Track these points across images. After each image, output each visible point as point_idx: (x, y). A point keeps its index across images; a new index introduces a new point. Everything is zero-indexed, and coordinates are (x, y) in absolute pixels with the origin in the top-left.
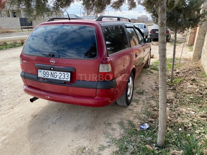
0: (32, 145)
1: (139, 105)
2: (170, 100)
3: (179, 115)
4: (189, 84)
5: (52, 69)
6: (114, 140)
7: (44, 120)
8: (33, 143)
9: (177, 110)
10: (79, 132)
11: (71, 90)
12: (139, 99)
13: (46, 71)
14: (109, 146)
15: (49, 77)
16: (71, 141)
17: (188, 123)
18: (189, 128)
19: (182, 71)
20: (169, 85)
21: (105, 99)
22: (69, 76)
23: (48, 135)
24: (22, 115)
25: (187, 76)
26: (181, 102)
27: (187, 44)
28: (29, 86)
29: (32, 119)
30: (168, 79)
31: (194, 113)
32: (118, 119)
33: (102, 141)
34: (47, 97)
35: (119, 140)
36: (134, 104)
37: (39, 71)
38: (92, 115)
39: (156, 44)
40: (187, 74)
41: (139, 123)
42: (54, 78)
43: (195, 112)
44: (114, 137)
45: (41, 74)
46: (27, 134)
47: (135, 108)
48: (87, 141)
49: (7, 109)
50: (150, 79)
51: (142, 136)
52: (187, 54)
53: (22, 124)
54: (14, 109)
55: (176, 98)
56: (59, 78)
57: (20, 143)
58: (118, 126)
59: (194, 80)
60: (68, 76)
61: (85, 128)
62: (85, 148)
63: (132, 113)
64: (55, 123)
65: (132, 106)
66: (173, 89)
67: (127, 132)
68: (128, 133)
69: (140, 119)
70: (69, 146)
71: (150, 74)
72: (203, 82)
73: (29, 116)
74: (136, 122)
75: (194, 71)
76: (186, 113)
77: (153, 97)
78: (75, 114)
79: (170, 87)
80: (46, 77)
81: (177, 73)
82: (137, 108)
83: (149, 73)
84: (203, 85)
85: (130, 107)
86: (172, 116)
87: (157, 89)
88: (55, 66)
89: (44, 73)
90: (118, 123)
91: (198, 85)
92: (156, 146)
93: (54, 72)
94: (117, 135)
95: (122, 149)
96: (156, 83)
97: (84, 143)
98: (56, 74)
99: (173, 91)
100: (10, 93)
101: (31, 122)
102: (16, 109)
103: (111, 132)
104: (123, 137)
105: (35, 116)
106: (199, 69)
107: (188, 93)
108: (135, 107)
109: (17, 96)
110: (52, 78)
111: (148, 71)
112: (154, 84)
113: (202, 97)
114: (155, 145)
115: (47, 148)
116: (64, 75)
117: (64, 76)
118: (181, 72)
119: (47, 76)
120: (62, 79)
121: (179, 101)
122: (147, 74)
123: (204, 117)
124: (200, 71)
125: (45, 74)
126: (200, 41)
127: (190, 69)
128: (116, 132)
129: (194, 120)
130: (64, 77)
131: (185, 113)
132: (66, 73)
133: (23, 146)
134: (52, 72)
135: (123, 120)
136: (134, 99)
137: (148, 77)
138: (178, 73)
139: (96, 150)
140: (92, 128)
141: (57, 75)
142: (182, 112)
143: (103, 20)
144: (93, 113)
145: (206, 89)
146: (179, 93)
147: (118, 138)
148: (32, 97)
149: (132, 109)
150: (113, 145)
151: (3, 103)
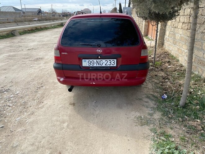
5: (99, 57)
13: (91, 60)
15: (95, 65)
23: (101, 115)
34: (92, 83)
37: (83, 61)
42: (100, 66)
45: (86, 63)
56: (105, 65)
60: (114, 63)
63: (148, 89)
74: (157, 95)
80: (91, 66)
88: (104, 55)
93: (100, 60)
94: (152, 105)
98: (101, 62)
110: (98, 65)
116: (110, 61)
117: (110, 63)
119: (93, 64)
120: (108, 66)
125: (90, 63)
126: (162, 31)
132: (112, 60)
141: (103, 62)
149: (145, 87)
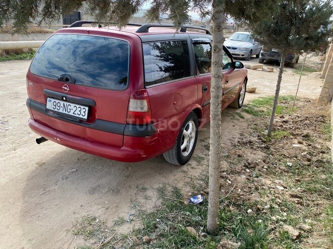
0: (25, 204)
1: (200, 167)
2: (252, 164)
3: (257, 189)
4: (296, 141)
5: (64, 98)
6: (141, 213)
7: (53, 171)
8: (27, 202)
9: (257, 181)
10: (96, 195)
11: (89, 132)
12: (205, 156)
13: (57, 101)
14: (132, 220)
15: (61, 111)
16: (79, 207)
17: (266, 203)
18: (264, 211)
19: (293, 119)
20: (261, 139)
21: (136, 152)
22: (87, 113)
23: (51, 194)
24: (24, 161)
25: (298, 128)
26: (269, 170)
27: (320, 74)
28: (36, 120)
29: (37, 168)
30: (265, 129)
31: (283, 188)
32: (160, 183)
33: (125, 212)
34: (56, 139)
35: (150, 214)
36: (193, 163)
37: (48, 101)
38: (124, 172)
39: (269, 70)
40: (300, 125)
41: (190, 194)
42: (67, 113)
43: (285, 188)
44: (143, 209)
45: (50, 104)
46: (24, 189)
47: (192, 170)
48: (102, 209)
49: (7, 149)
50: (236, 126)
51: (188, 213)
52: (315, 91)
53: (20, 173)
54: (16, 151)
55: (264, 161)
56: (73, 113)
57: (10, 200)
58: (156, 193)
59: (307, 136)
60: (84, 112)
61: (106, 190)
62: (95, 219)
63: (184, 176)
64: (67, 178)
65: (189, 166)
66: (265, 147)
67: (166, 204)
68: (167, 206)
69: (194, 188)
70: (74, 213)
71: (238, 120)
72: (320, 141)
73: (34, 162)
74: (186, 191)
75: (314, 122)
76: (270, 188)
77: (228, 157)
78: (100, 168)
79: (262, 144)
80: (56, 110)
81: (284, 121)
82: (196, 171)
83: (237, 117)
84: (319, 147)
85: (185, 168)
86: (245, 190)
87: (239, 144)
88: (69, 96)
89: (55, 104)
90: (158, 189)
91: (310, 145)
92: (203, 231)
93: (68, 104)
94: (148, 207)
95: (148, 227)
96: (241, 135)
97: (97, 211)
98: (69, 107)
99: (265, 150)
100: (18, 127)
101: (33, 172)
102: (19, 151)
103: (143, 201)
104: (158, 211)
105: (41, 165)
106: (323, 119)
107: (288, 157)
108: (192, 168)
109: (26, 132)
110: (64, 112)
111: (237, 114)
112: (238, 136)
113: (309, 165)
114: (202, 228)
115: (44, 212)
116: (80, 109)
117: (80, 111)
118: (292, 121)
119: (59, 108)
120: (77, 115)
121: (266, 167)
122: (234, 118)
123: (296, 196)
124: (323, 122)
125: (55, 106)
127: (307, 117)
128: (149, 202)
129: (278, 200)
130: (79, 113)
131: (268, 187)
132: (82, 107)
133: (13, 204)
134: (65, 103)
135: (167, 186)
136: (196, 156)
137: (233, 124)
138: (286, 122)
139: (110, 224)
140: (116, 191)
141: (71, 108)
142: (263, 185)
143: (149, 31)
144: (126, 170)
145: (321, 152)
146: (273, 155)
147: (149, 212)
148: (39, 137)
149: (187, 170)
150: (138, 220)
151: (4, 140)
